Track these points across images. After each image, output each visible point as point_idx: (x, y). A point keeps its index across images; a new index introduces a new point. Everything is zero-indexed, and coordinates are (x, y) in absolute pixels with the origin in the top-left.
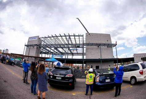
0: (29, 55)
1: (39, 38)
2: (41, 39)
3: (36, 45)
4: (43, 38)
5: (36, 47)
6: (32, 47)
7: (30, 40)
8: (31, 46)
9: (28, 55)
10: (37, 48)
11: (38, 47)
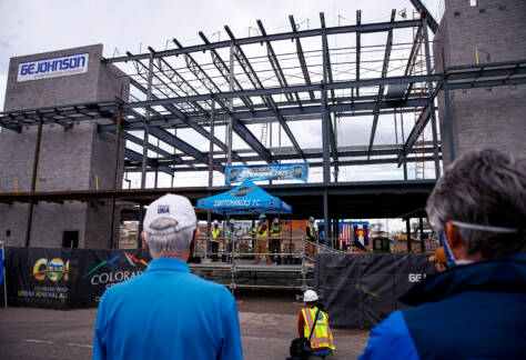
0: (41, 188)
1: (105, 62)
2: (119, 65)
3: (92, 107)
4: (137, 58)
5: (86, 125)
6: (58, 127)
7: (21, 78)
8: (42, 117)
9: (27, 189)
10: (99, 128)
11: (107, 121)
